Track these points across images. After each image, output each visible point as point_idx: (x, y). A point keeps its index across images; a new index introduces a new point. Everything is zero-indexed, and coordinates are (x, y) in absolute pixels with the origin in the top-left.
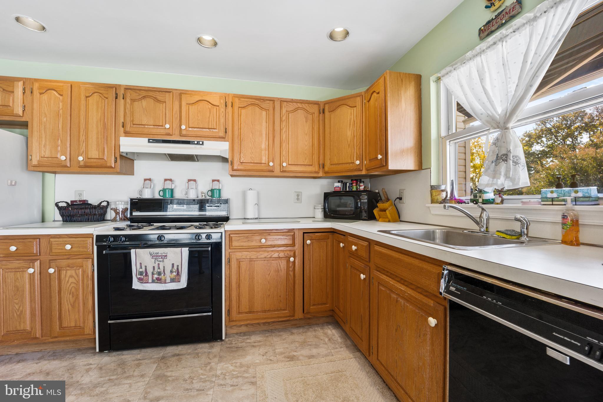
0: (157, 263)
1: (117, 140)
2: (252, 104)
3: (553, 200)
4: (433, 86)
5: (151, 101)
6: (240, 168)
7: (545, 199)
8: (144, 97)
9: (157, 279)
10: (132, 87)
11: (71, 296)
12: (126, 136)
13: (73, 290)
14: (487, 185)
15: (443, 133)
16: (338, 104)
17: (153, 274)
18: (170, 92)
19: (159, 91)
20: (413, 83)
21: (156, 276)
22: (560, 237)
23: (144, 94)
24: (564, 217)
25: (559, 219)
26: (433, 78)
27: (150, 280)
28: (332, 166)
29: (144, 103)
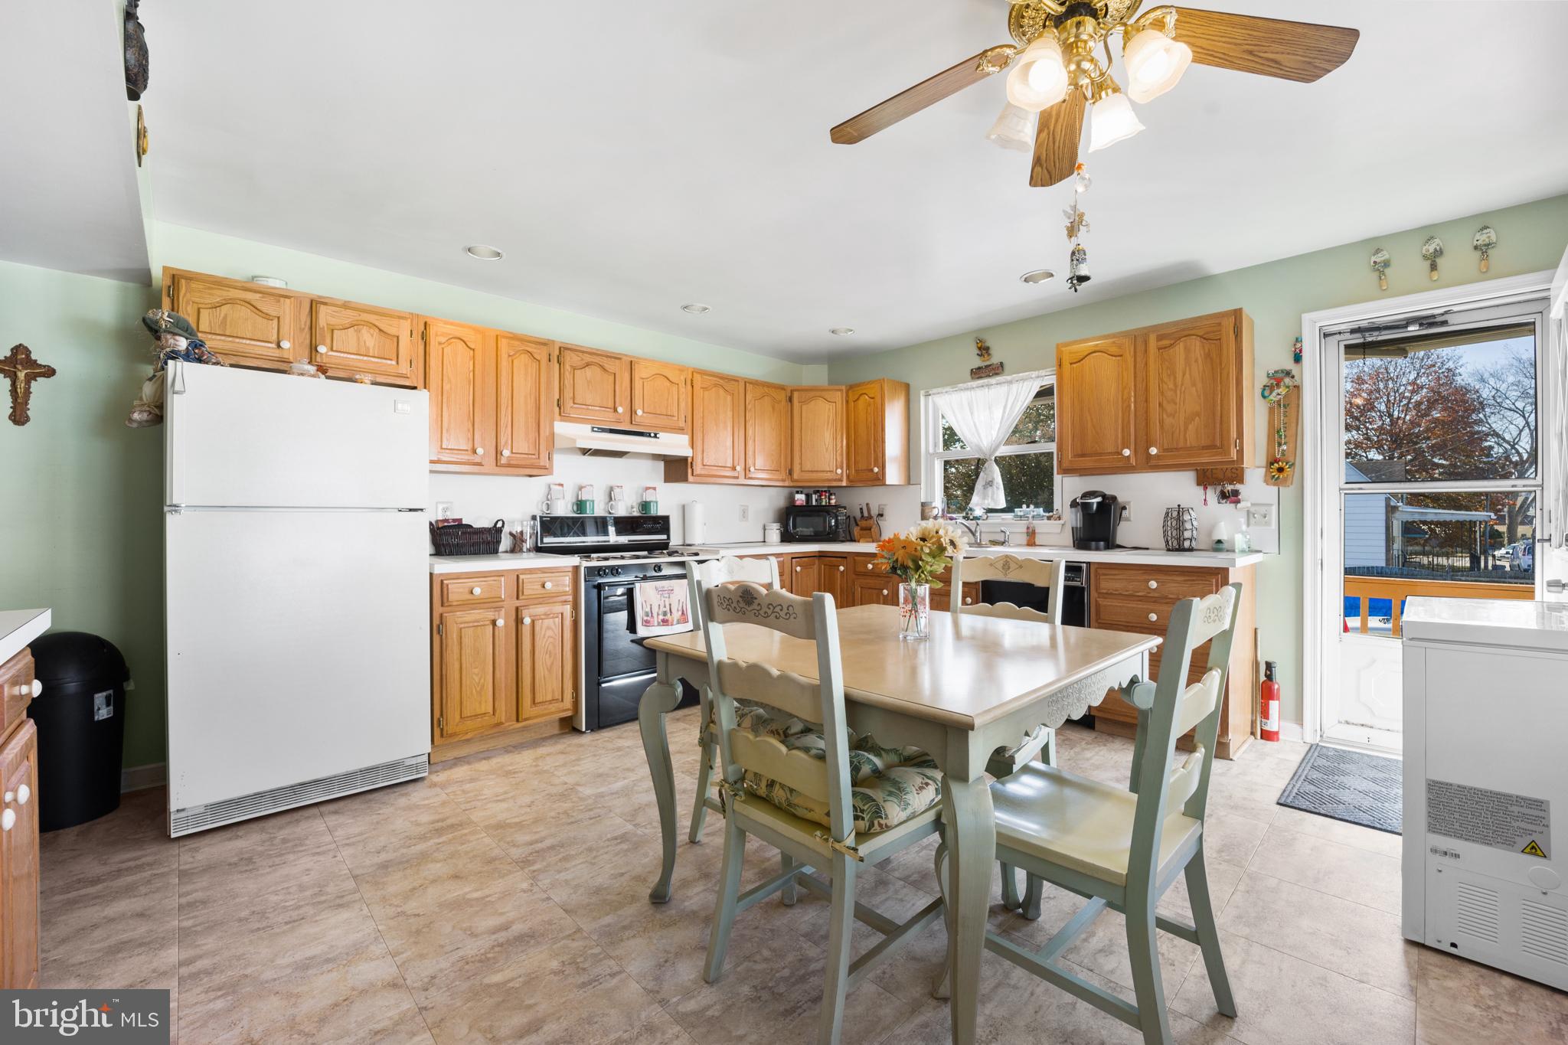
0: (663, 599)
1: (552, 427)
2: (716, 385)
3: (1021, 517)
4: (922, 399)
5: (598, 370)
6: (703, 472)
7: (1016, 516)
8: (588, 365)
9: (663, 621)
10: (573, 347)
11: (548, 656)
12: (561, 420)
13: (551, 647)
14: (977, 505)
15: (931, 450)
16: (812, 394)
17: (658, 614)
18: (620, 359)
19: (607, 357)
20: (903, 393)
21: (661, 617)
22: (1025, 542)
23: (588, 358)
24: (1028, 528)
25: (1025, 530)
26: (922, 392)
27: (656, 624)
28: (803, 474)
29: (588, 371)
